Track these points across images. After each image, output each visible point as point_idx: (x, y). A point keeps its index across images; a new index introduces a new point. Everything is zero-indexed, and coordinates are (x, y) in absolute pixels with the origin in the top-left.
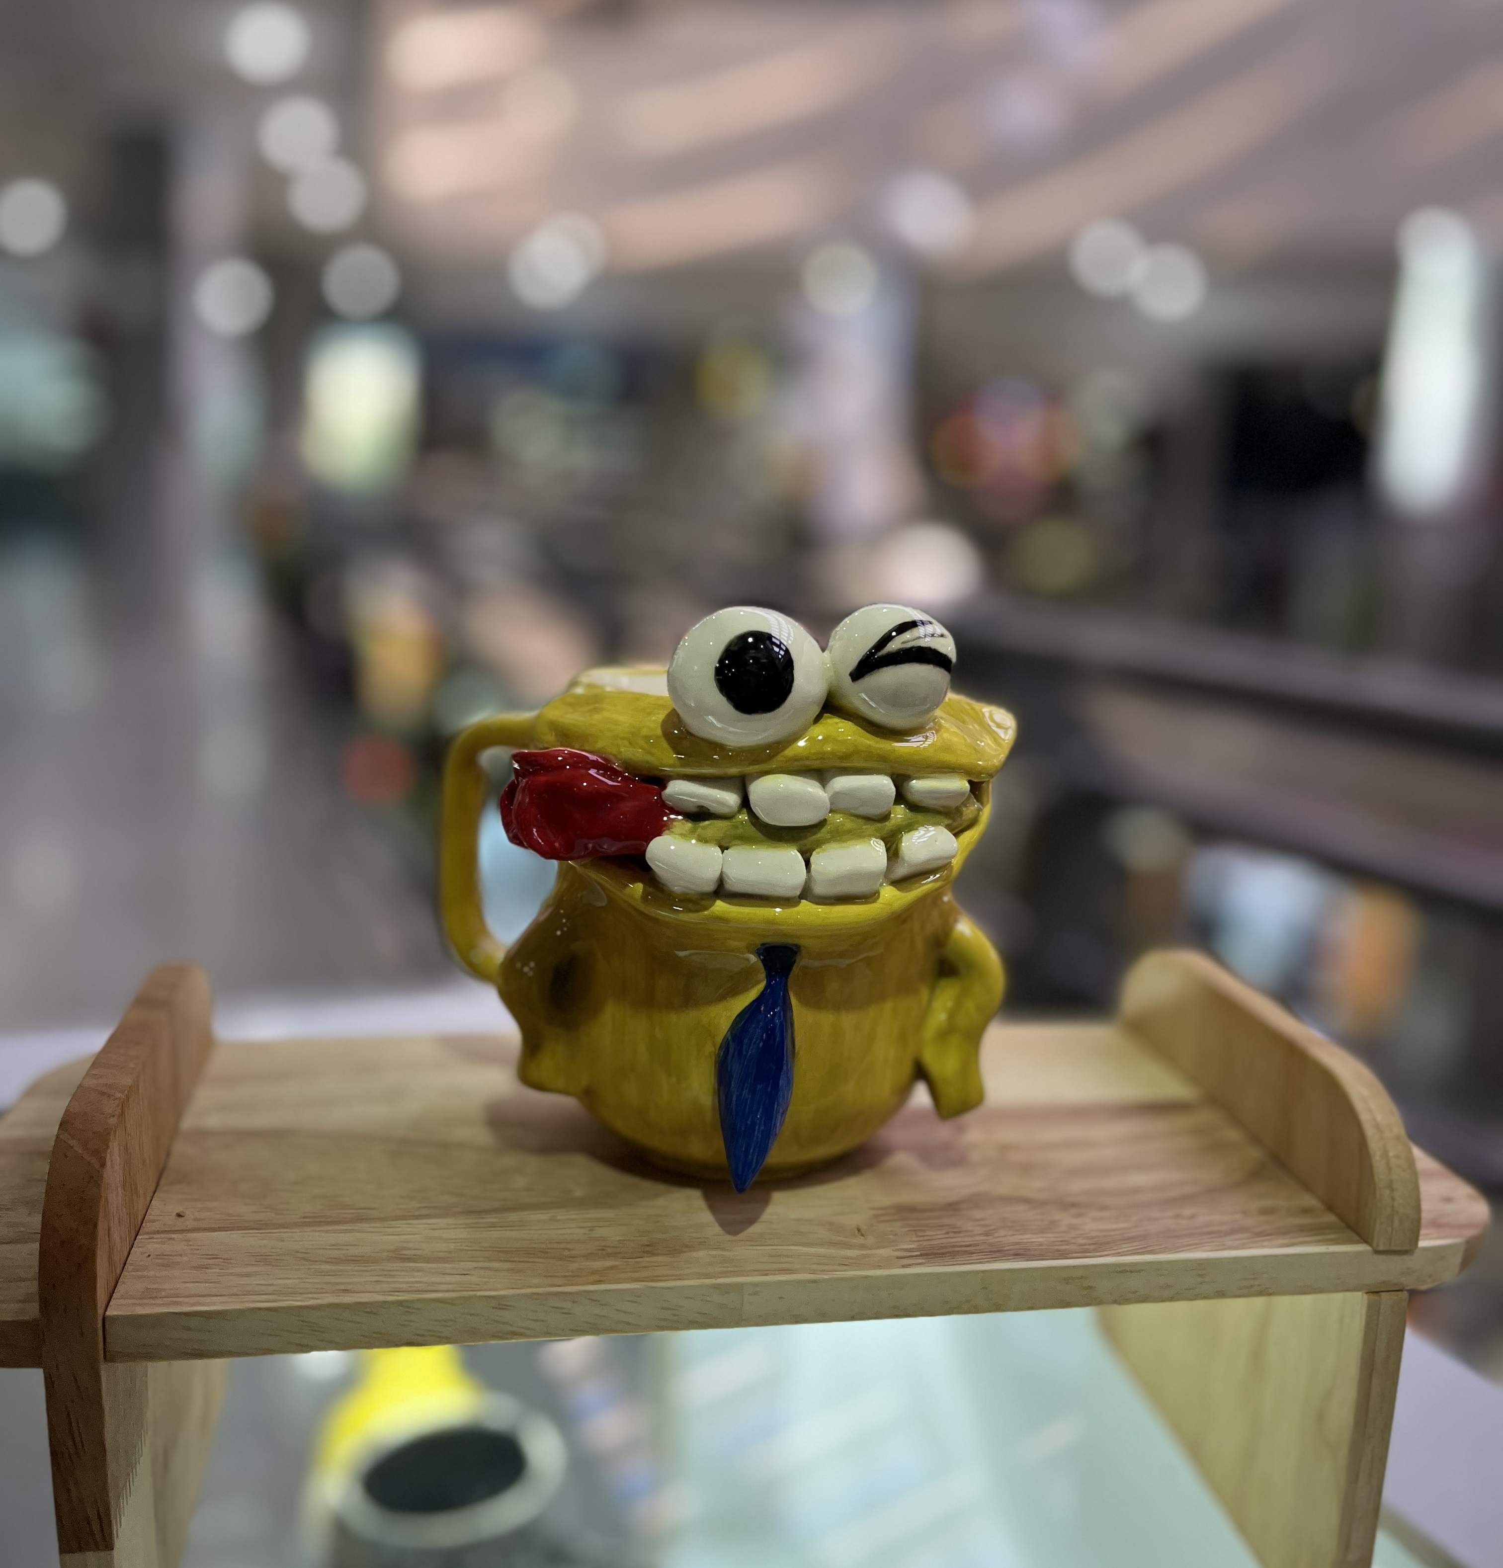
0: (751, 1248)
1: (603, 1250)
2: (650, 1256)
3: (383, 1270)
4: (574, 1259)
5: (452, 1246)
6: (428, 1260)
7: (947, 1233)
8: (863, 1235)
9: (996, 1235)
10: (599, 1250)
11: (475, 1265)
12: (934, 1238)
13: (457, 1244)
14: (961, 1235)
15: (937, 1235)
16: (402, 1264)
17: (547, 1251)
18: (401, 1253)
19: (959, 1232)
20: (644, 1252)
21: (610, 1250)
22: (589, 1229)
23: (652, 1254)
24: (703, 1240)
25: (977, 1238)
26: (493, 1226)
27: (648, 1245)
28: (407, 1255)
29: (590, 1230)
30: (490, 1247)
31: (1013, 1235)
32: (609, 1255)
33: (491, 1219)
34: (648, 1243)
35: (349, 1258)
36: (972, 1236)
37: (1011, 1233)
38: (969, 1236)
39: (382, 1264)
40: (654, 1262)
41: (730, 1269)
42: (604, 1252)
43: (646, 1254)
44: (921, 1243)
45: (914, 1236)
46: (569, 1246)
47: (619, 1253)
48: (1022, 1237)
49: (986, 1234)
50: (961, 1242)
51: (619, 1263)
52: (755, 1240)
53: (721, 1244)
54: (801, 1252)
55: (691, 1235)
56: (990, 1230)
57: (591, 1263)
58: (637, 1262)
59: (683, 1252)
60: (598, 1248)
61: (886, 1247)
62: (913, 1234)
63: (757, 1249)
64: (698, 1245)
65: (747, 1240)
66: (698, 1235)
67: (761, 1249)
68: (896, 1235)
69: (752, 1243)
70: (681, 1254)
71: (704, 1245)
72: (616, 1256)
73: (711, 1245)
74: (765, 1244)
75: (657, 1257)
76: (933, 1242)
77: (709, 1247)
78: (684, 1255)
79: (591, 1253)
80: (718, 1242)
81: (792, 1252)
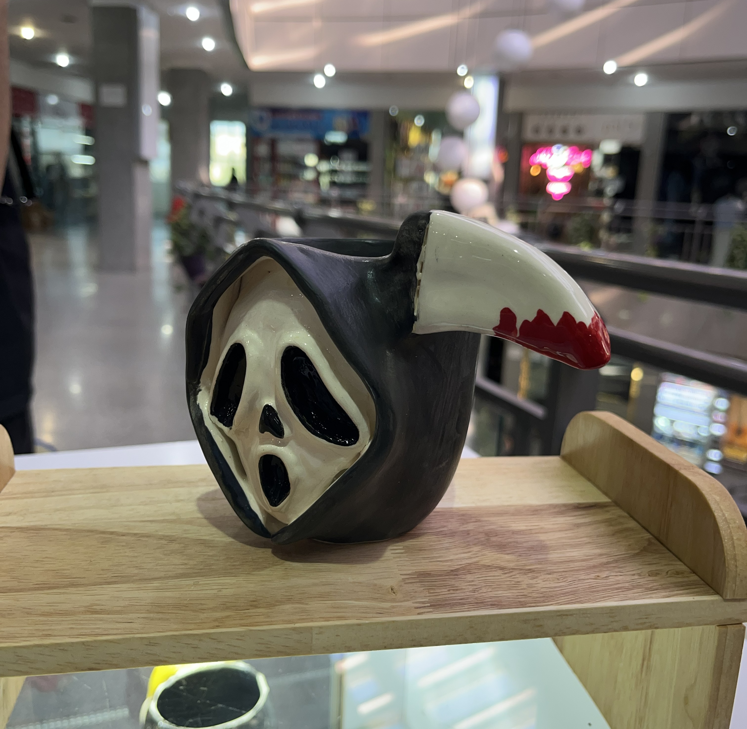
0: (321, 602)
1: (224, 604)
2: (254, 609)
5: (127, 603)
6: (109, 613)
7: (449, 591)
8: (394, 593)
9: (480, 591)
11: (138, 615)
12: (440, 594)
13: (130, 601)
14: (457, 592)
15: (441, 592)
16: (91, 616)
17: (187, 605)
18: (92, 608)
19: (457, 590)
21: (228, 605)
22: (218, 590)
30: (151, 603)
34: (254, 600)
35: (57, 612)
36: (465, 592)
38: (463, 593)
39: (78, 616)
40: (257, 613)
41: (305, 617)
43: (252, 607)
44: (432, 598)
47: (234, 606)
48: (498, 593)
50: (457, 596)
51: (233, 614)
52: (324, 596)
53: (302, 600)
54: (353, 604)
55: (283, 594)
56: (477, 588)
57: (215, 614)
58: (245, 613)
59: (276, 605)
60: (222, 603)
61: (408, 601)
62: (427, 592)
63: (325, 603)
64: (286, 600)
65: (319, 597)
66: (287, 594)
67: (327, 603)
68: (416, 592)
69: (322, 599)
70: (274, 607)
71: (290, 601)
72: (232, 609)
73: (295, 601)
74: (330, 599)
75: (258, 609)
76: (439, 597)
77: (293, 602)
78: (277, 607)
79: (216, 607)
80: (300, 599)
81: (347, 605)
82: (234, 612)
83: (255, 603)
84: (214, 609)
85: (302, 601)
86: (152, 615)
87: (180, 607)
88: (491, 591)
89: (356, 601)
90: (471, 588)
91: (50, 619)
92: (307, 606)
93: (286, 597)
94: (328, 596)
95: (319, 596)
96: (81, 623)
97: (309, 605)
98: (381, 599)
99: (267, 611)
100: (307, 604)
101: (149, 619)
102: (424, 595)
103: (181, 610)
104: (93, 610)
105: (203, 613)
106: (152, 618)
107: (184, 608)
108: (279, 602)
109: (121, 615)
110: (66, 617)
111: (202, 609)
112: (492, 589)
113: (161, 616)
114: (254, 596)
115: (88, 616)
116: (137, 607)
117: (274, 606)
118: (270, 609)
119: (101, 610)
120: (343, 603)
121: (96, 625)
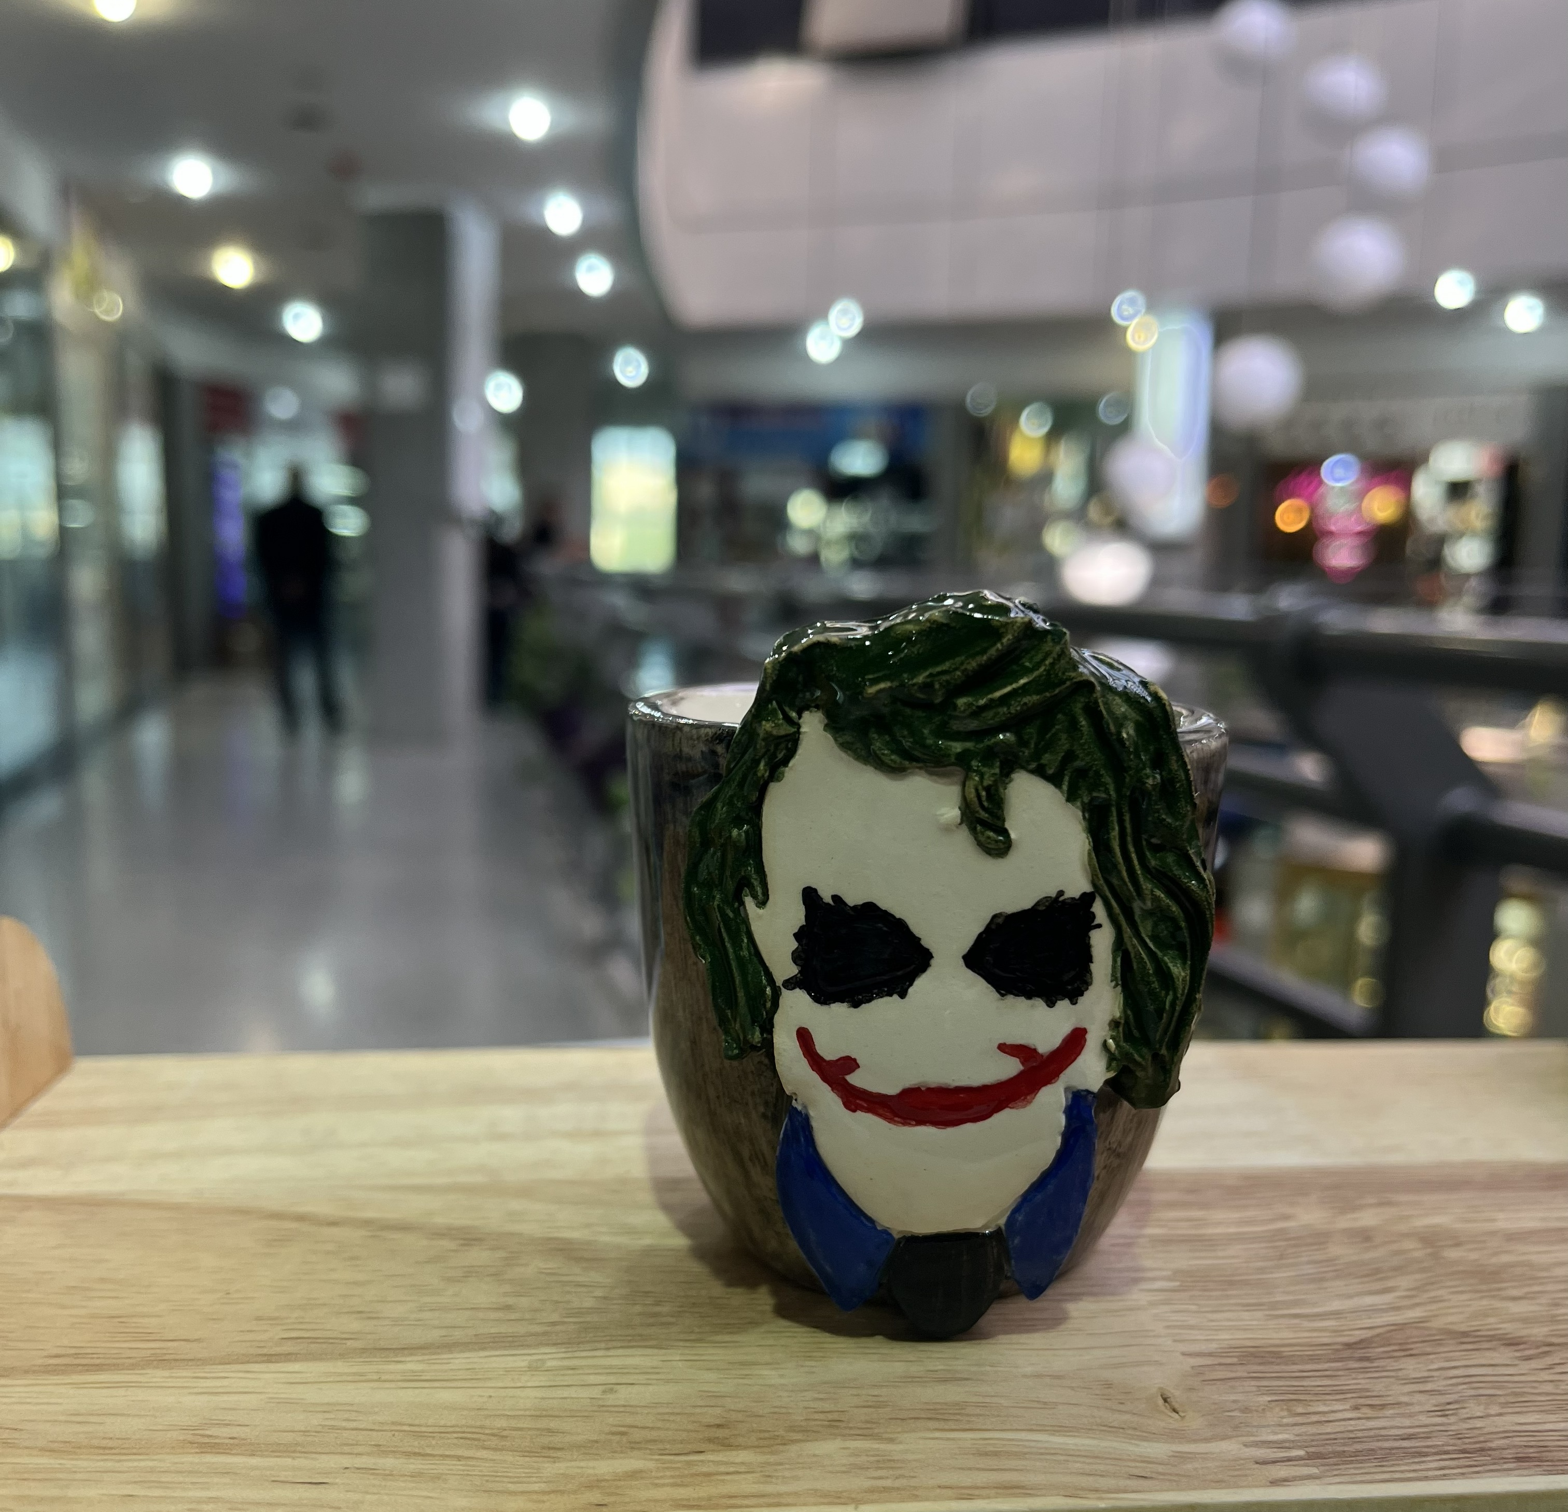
0: (937, 1434)
1: (623, 1434)
2: (719, 1451)
3: (152, 1470)
4: (559, 1454)
5: (316, 1420)
6: (251, 1448)
7: (1356, 1408)
8: (1175, 1411)
9: (1464, 1413)
10: (613, 1434)
11: (346, 1461)
12: (1331, 1417)
13: (327, 1416)
14: (1389, 1412)
15: (1333, 1412)
16: (196, 1459)
17: (505, 1433)
18: (208, 1432)
19: (1383, 1406)
20: (710, 1440)
21: (637, 1435)
22: (604, 1387)
23: (726, 1445)
24: (835, 1416)
25: (1424, 1419)
26: (413, 1379)
27: (719, 1426)
28: (217, 1437)
29: (604, 1392)
30: (393, 1423)
31: (1500, 1415)
32: (634, 1446)
33: (412, 1364)
34: (718, 1422)
35: (95, 1442)
36: (1411, 1415)
37: (1494, 1410)
38: (1403, 1415)
39: (155, 1457)
40: (726, 1463)
41: (888, 1483)
42: (625, 1439)
43: (712, 1446)
44: (1303, 1429)
45: (1285, 1413)
46: (553, 1424)
47: (654, 1441)
48: (1521, 1419)
49: (1443, 1413)
50: (1392, 1428)
51: (651, 1465)
52: (946, 1417)
53: (874, 1426)
54: (1046, 1445)
55: (812, 1404)
56: (1449, 1404)
57: (591, 1464)
58: (689, 1463)
59: (792, 1441)
60: (614, 1429)
61: (1224, 1438)
62: (1282, 1410)
63: (948, 1439)
64: (822, 1426)
65: (930, 1419)
66: (827, 1406)
67: (960, 1439)
68: (1246, 1410)
69: (941, 1425)
70: (787, 1447)
71: (837, 1427)
72: (646, 1449)
73: (851, 1428)
74: (967, 1427)
75: (734, 1453)
76: (1329, 1428)
77: (847, 1431)
78: (794, 1449)
79: (597, 1442)
80: (867, 1422)
81: (1025, 1447)
82: (657, 1460)
83: (720, 1433)
84: (590, 1449)
85: (876, 1431)
86: (389, 1462)
87: (483, 1437)
88: (1501, 1411)
89: (1053, 1435)
90: (1431, 1402)
91: (68, 1463)
92: (890, 1447)
93: (822, 1416)
94: (958, 1417)
95: (929, 1416)
96: (163, 1480)
97: (901, 1443)
98: (1135, 1429)
99: (761, 1458)
100: (891, 1441)
101: (377, 1474)
102: (1275, 1419)
103: (485, 1448)
104: (206, 1440)
105: (555, 1460)
106: (387, 1472)
107: (494, 1442)
108: (799, 1432)
109: (290, 1460)
110: (120, 1461)
111: (549, 1448)
112: (1503, 1408)
113: (416, 1465)
114: (718, 1411)
115: (190, 1459)
116: (346, 1434)
117: (785, 1444)
118: (772, 1453)
119: (232, 1441)
120: (1013, 1440)
121: (208, 1489)
